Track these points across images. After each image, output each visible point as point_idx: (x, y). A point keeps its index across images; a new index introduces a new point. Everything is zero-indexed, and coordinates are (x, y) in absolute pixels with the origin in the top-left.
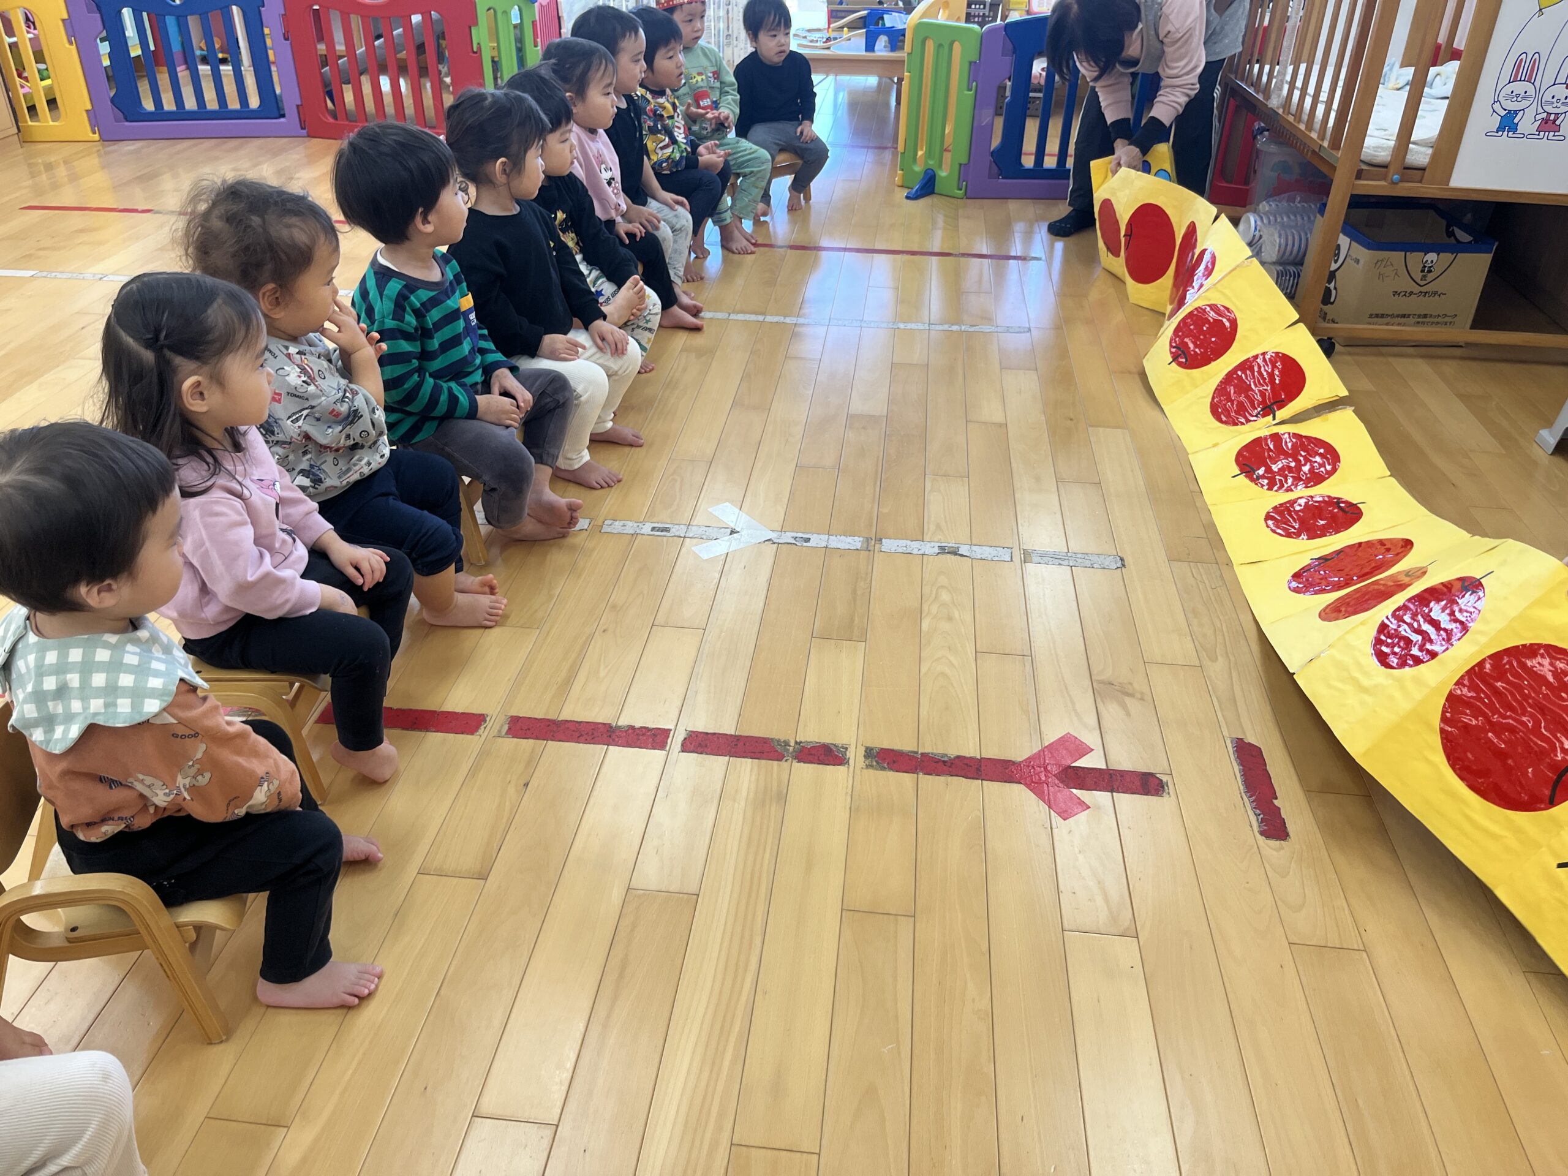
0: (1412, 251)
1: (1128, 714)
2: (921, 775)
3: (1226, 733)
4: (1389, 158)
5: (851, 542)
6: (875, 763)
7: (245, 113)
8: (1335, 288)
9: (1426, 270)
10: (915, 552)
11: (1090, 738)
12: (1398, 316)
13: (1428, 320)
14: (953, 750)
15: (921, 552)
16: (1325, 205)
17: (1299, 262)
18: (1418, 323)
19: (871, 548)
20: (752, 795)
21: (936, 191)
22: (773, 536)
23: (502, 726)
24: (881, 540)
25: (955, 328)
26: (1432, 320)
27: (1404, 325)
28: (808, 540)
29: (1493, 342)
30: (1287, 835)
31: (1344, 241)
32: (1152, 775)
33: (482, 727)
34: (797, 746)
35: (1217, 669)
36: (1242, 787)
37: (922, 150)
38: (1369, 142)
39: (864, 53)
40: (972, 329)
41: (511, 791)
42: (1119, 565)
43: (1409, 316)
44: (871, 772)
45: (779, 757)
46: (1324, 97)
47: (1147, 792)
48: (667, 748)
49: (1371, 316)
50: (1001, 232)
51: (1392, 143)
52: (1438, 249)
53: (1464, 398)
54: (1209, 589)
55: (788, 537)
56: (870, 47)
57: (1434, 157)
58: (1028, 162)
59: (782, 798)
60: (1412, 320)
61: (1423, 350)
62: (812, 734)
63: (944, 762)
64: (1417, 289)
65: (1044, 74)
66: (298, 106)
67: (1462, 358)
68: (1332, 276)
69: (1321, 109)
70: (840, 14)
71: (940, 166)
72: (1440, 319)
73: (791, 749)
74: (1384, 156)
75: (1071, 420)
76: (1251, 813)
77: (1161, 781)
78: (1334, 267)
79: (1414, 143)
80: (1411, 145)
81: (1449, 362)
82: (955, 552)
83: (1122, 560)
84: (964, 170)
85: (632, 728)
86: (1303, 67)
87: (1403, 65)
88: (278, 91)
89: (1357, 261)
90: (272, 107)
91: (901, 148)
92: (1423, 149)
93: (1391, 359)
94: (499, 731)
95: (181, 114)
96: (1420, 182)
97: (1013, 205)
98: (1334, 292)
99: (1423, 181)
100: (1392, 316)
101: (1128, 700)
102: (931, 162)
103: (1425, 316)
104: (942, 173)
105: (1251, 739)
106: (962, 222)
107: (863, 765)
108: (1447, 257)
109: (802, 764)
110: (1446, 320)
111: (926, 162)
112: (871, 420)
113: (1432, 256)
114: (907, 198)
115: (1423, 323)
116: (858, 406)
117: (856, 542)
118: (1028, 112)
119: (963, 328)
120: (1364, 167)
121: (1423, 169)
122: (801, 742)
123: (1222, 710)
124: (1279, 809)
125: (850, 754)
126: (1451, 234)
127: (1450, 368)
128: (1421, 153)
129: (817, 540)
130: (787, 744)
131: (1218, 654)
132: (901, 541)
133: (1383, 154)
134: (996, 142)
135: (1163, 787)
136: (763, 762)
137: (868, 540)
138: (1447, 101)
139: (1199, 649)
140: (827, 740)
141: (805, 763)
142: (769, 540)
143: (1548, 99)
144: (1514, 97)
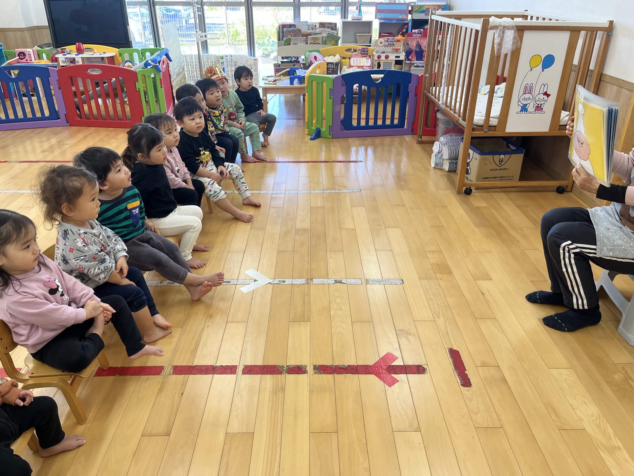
0: (495, 155)
1: (410, 342)
2: (335, 375)
3: (446, 347)
4: (483, 124)
5: (301, 281)
6: (317, 371)
7: (43, 118)
8: (470, 169)
9: (501, 161)
10: (326, 283)
11: (397, 353)
12: (493, 178)
13: (503, 178)
14: (346, 363)
15: (328, 283)
16: (463, 138)
17: (457, 159)
18: (500, 180)
19: (309, 283)
20: (271, 390)
21: (321, 136)
22: (271, 281)
23: (171, 370)
24: (312, 279)
25: (333, 191)
26: (505, 178)
27: (496, 181)
28: (284, 282)
29: (527, 185)
30: (471, 385)
31: (471, 152)
32: (420, 366)
33: (163, 372)
34: (287, 367)
35: (440, 321)
36: (453, 368)
37: (314, 120)
38: (475, 117)
39: (290, 85)
40: (339, 191)
41: (177, 397)
42: (401, 282)
43: (497, 177)
44: (316, 375)
45: (281, 373)
46: (458, 100)
47: (419, 373)
48: (237, 373)
49: (483, 178)
50: (347, 151)
51: (484, 118)
52: (504, 154)
53: (519, 207)
54: (435, 290)
55: (277, 281)
56: (292, 83)
57: (499, 122)
58: (355, 123)
59: (283, 389)
60: (498, 179)
61: (503, 189)
62: (292, 362)
63: (344, 368)
64: (498, 168)
65: (358, 88)
66: (65, 114)
67: (517, 192)
68: (468, 164)
69: (458, 104)
70: (279, 70)
71: (322, 127)
72: (508, 178)
73: (285, 369)
74: (481, 123)
75: (379, 226)
76: (457, 377)
77: (424, 368)
78: (468, 161)
79: (492, 118)
80: (490, 119)
81: (512, 193)
82: (341, 282)
83: (402, 280)
84: (331, 128)
85: (222, 366)
86: (450, 87)
87: (487, 84)
88: (57, 109)
89: (477, 159)
90: (54, 115)
91: (306, 120)
92: (495, 120)
93: (492, 194)
94: (170, 372)
95: (16, 120)
96: (495, 131)
97: (351, 140)
98: (469, 170)
99: (496, 130)
100: (491, 178)
101: (409, 336)
102: (318, 126)
103: (502, 177)
104: (323, 130)
105: (455, 348)
106: (332, 148)
107: (313, 373)
108: (508, 156)
109: (290, 375)
110: (510, 178)
111: (316, 126)
112: (305, 230)
113: (502, 156)
114: (310, 139)
115: (502, 180)
116: (299, 225)
117: (303, 281)
118: (353, 102)
119: (336, 191)
120: (475, 127)
121: (496, 126)
122: (289, 366)
123: (444, 338)
124: (467, 375)
125: (308, 369)
126: (508, 147)
127: (513, 195)
128: (494, 121)
129: (288, 282)
130: (283, 367)
131: (440, 315)
132: (320, 279)
133: (481, 122)
134: (342, 116)
135: (425, 370)
136: (275, 375)
137: (308, 279)
138: (502, 98)
139: (433, 314)
140: (298, 364)
141: (291, 374)
142: (269, 283)
143: (537, 99)
144: (525, 99)
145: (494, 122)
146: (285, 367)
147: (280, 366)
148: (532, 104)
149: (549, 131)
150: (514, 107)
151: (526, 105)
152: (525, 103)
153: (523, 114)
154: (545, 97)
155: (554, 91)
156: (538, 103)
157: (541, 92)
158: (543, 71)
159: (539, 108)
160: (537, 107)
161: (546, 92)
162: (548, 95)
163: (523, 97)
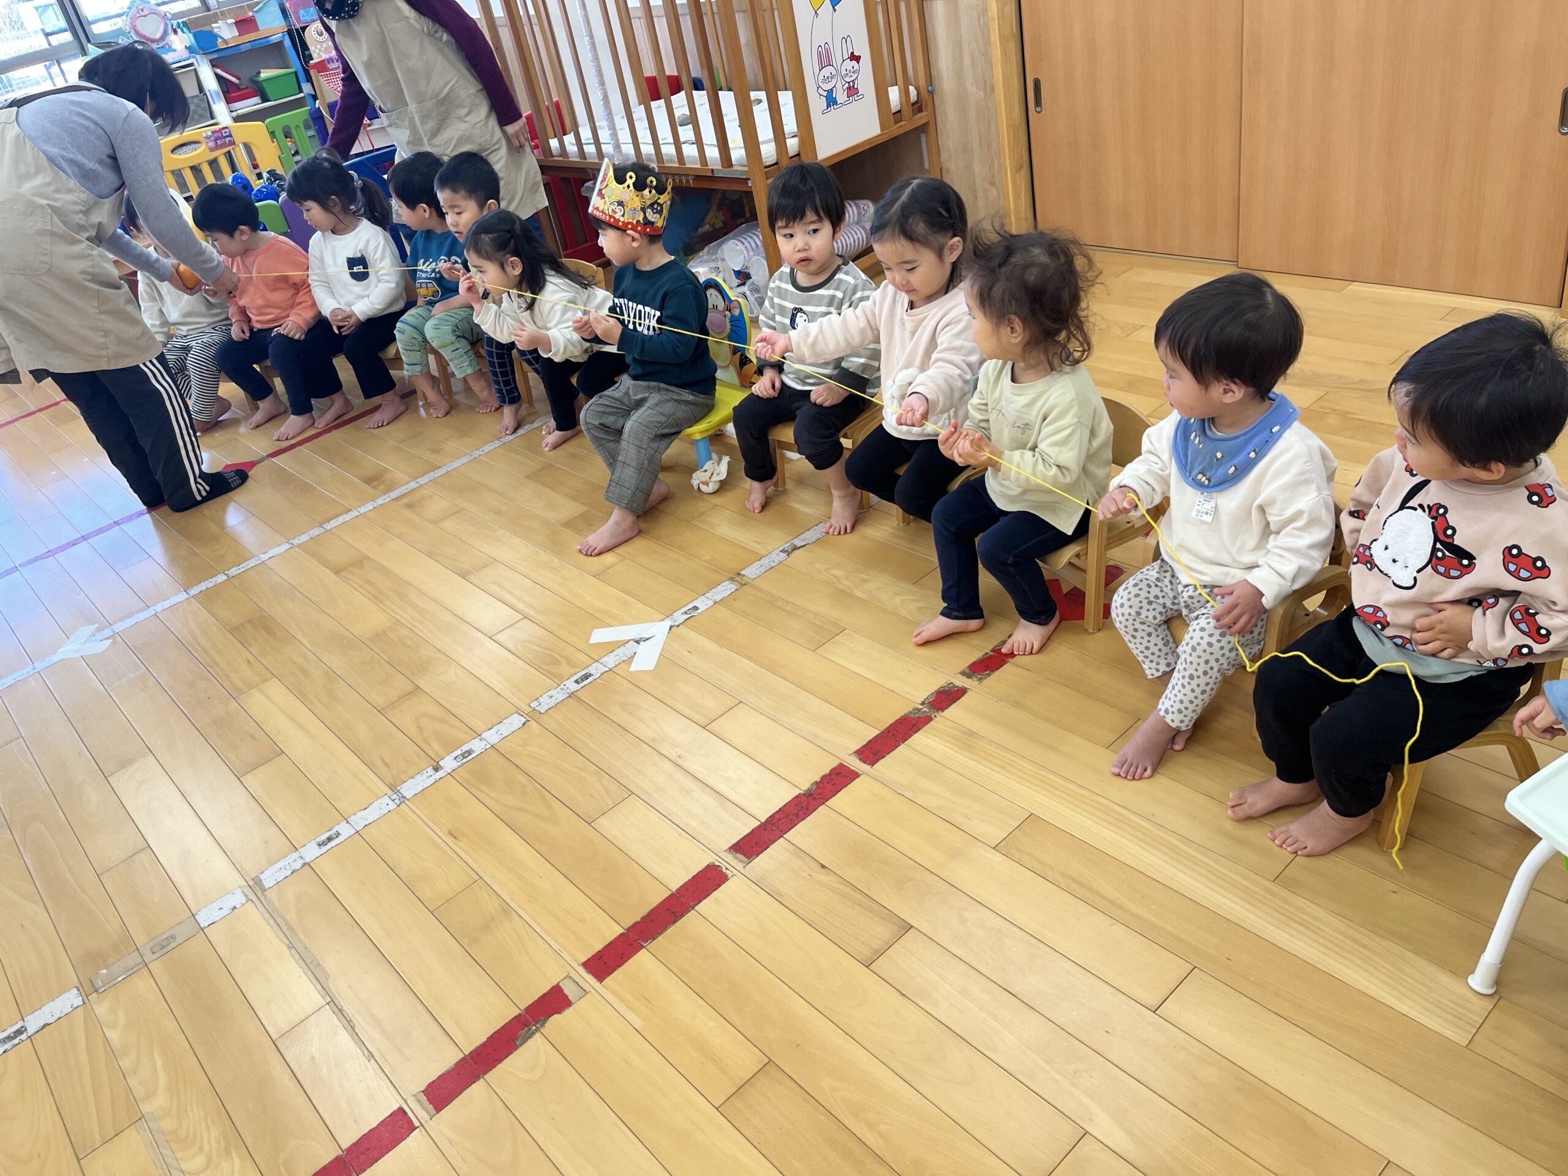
5: (724, 588)
6: (980, 676)
19: (744, 582)
20: (957, 749)
23: (735, 858)
24: (740, 574)
33: (725, 870)
34: (926, 705)
45: (928, 719)
48: (862, 772)
57: (801, 142)
62: (920, 694)
73: (926, 709)
94: (741, 862)
107: (976, 682)
109: (946, 710)
116: (554, 516)
117: (728, 586)
122: (924, 702)
130: (918, 709)
132: (753, 565)
137: (732, 579)
140: (934, 688)
141: (947, 708)
142: (671, 627)
143: (844, 72)
144: (827, 79)
145: (792, 144)
146: (921, 707)
147: (911, 712)
148: (839, 86)
149: (882, 131)
150: (816, 103)
151: (832, 90)
152: (828, 87)
153: (834, 112)
154: (854, 62)
155: (863, 49)
156: (848, 79)
157: (846, 56)
158: (835, 10)
159: (852, 91)
160: (849, 88)
161: (852, 53)
162: (857, 59)
163: (821, 77)
